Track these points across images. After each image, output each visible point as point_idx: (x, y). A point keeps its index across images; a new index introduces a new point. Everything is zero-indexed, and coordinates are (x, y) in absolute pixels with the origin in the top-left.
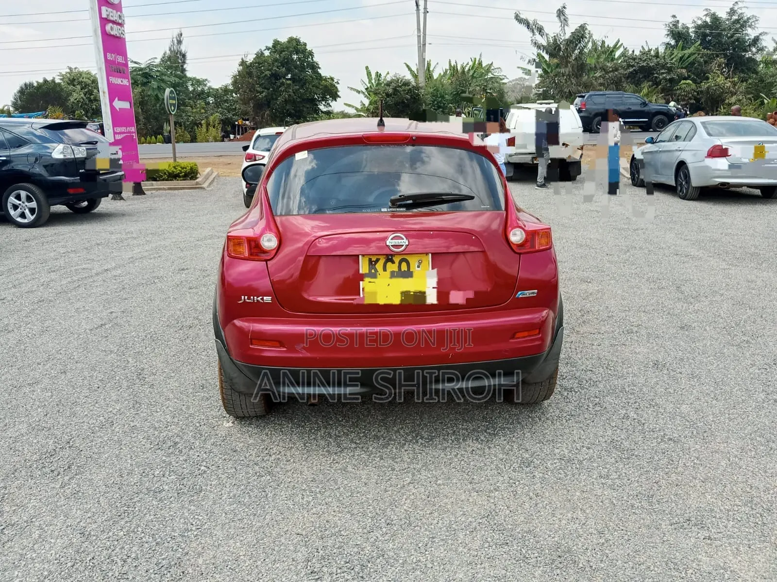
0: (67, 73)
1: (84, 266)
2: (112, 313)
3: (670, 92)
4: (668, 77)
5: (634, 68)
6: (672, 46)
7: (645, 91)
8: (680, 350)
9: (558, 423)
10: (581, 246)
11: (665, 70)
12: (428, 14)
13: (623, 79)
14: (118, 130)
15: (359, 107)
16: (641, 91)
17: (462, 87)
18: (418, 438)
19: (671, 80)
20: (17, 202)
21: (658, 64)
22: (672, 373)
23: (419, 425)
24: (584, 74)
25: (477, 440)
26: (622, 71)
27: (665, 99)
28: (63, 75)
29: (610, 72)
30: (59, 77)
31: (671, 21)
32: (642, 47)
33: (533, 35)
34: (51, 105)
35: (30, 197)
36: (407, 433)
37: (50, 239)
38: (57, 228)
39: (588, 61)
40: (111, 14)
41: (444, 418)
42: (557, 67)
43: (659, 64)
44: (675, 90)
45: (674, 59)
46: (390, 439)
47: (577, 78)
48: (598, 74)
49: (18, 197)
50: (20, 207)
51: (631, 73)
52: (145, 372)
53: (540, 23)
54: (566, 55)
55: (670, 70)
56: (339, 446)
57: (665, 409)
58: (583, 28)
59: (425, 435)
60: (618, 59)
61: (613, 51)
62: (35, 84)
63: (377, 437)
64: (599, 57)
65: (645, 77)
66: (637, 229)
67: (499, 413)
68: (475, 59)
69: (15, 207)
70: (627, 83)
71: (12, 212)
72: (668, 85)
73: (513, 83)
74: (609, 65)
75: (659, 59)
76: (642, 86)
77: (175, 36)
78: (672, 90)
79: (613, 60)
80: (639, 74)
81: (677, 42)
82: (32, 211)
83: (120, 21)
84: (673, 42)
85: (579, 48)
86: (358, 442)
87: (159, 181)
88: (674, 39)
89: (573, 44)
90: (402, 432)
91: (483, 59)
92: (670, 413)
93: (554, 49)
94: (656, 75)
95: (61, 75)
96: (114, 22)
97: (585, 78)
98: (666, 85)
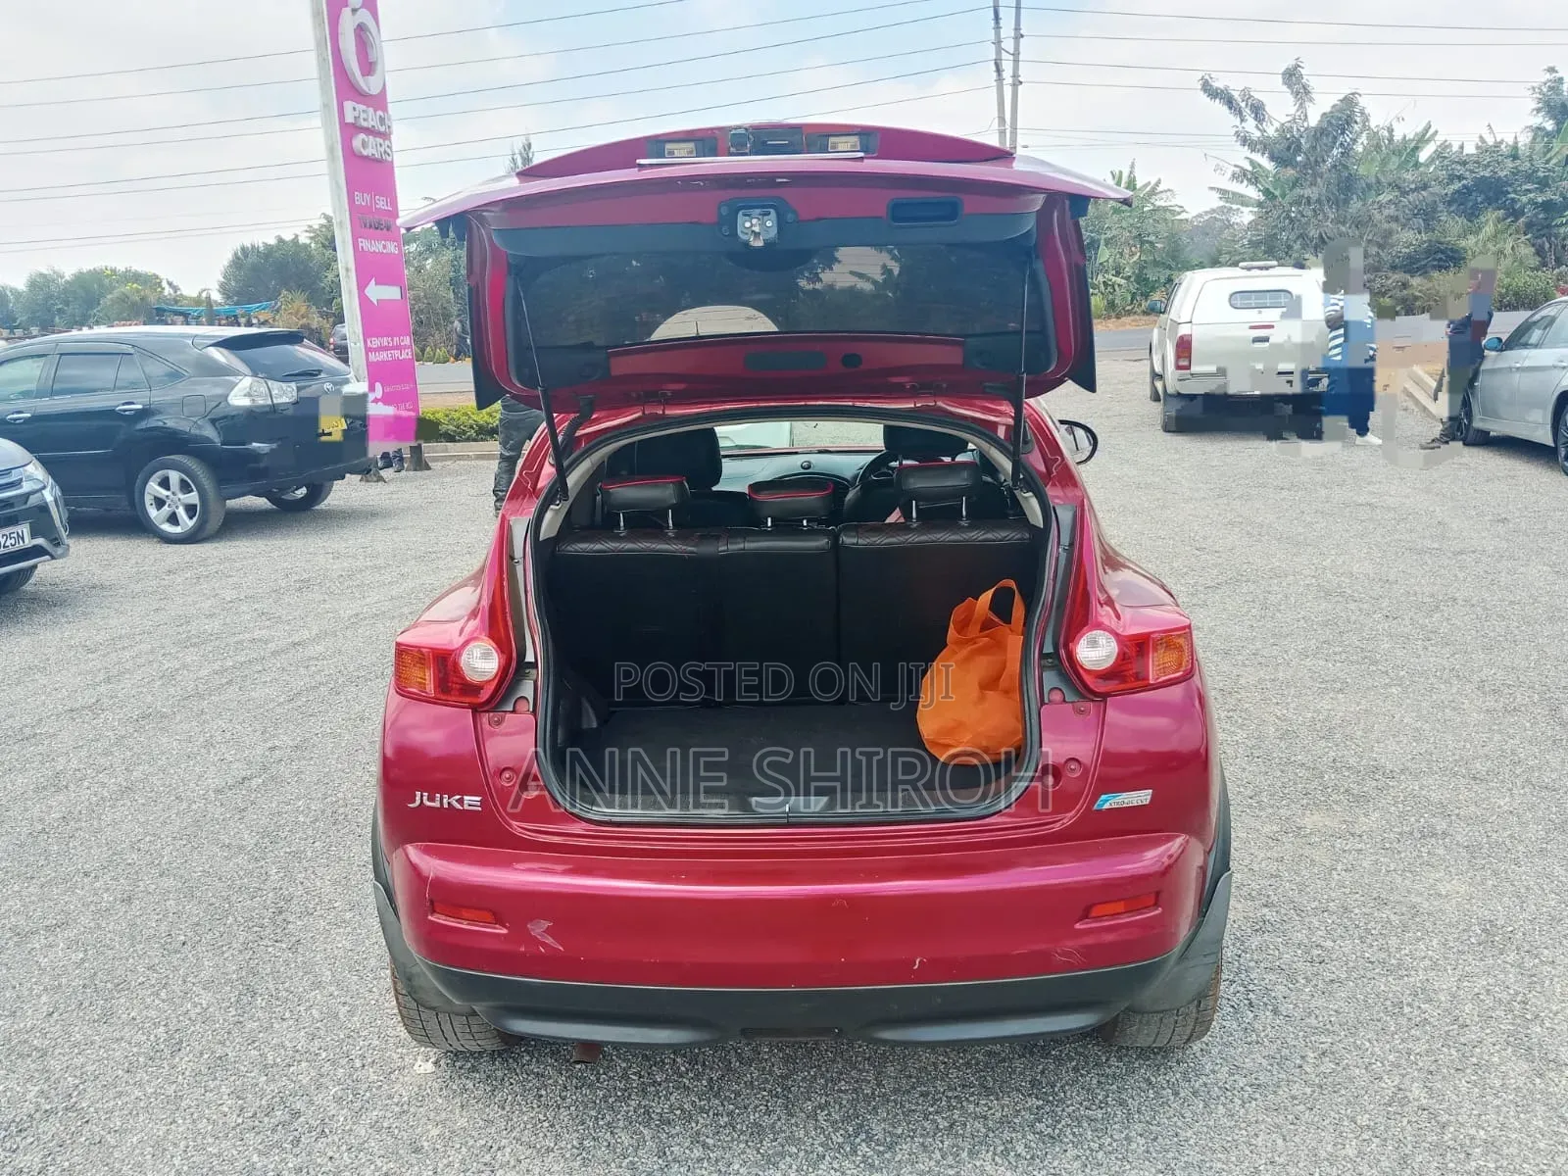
0: (322, 226)
1: (257, 634)
2: (273, 749)
3: (1545, 231)
4: (1540, 200)
5: (1464, 182)
6: (1548, 134)
7: (1489, 229)
8: (1552, 891)
9: (1221, 1110)
10: (1328, 594)
11: (1534, 183)
12: (1020, 87)
13: (1441, 207)
14: (375, 342)
15: (880, 278)
16: (1480, 229)
17: (1091, 232)
18: (858, 1140)
19: (1547, 206)
20: (163, 493)
21: (1515, 172)
22: (1529, 963)
23: (868, 1099)
24: (1355, 197)
25: (1005, 1153)
26: (1436, 189)
27: (1533, 245)
28: (314, 231)
29: (1413, 191)
30: (308, 234)
31: (1543, 80)
32: (1481, 137)
33: (1242, 121)
34: (287, 290)
35: (186, 481)
36: (836, 1122)
37: (213, 569)
38: (237, 543)
39: (1362, 171)
40: (363, 116)
41: (936, 1078)
42: (1294, 185)
43: (1519, 171)
44: (1556, 225)
45: (1554, 161)
46: (791, 1139)
47: (1338, 205)
48: (1384, 198)
49: (165, 483)
50: (168, 502)
51: (1457, 192)
52: (294, 907)
53: (1256, 95)
54: (1312, 159)
55: (1544, 184)
56: (661, 1154)
57: (1505, 1075)
58: (1349, 101)
59: (878, 1130)
60: (1427, 165)
61: (1416, 149)
62: (261, 249)
63: (758, 1131)
64: (1384, 162)
65: (1489, 201)
66: (1461, 553)
67: (1076, 1069)
68: (1121, 172)
69: (160, 503)
70: (1450, 213)
71: (153, 512)
72: (1541, 216)
73: (1206, 218)
74: (1409, 176)
75: (1518, 162)
76: (1483, 220)
77: (517, 151)
78: (1549, 226)
79: (1417, 165)
80: (1474, 194)
81: (1559, 123)
82: (191, 510)
83: (382, 129)
84: (1549, 125)
85: (1341, 144)
86: (710, 1141)
87: (459, 441)
88: (1553, 117)
89: (1327, 136)
90: (822, 1116)
91: (1137, 174)
92: (1518, 1089)
93: (1284, 150)
94: (1513, 196)
95: (310, 229)
96: (369, 131)
97: (1355, 206)
98: (1536, 215)
